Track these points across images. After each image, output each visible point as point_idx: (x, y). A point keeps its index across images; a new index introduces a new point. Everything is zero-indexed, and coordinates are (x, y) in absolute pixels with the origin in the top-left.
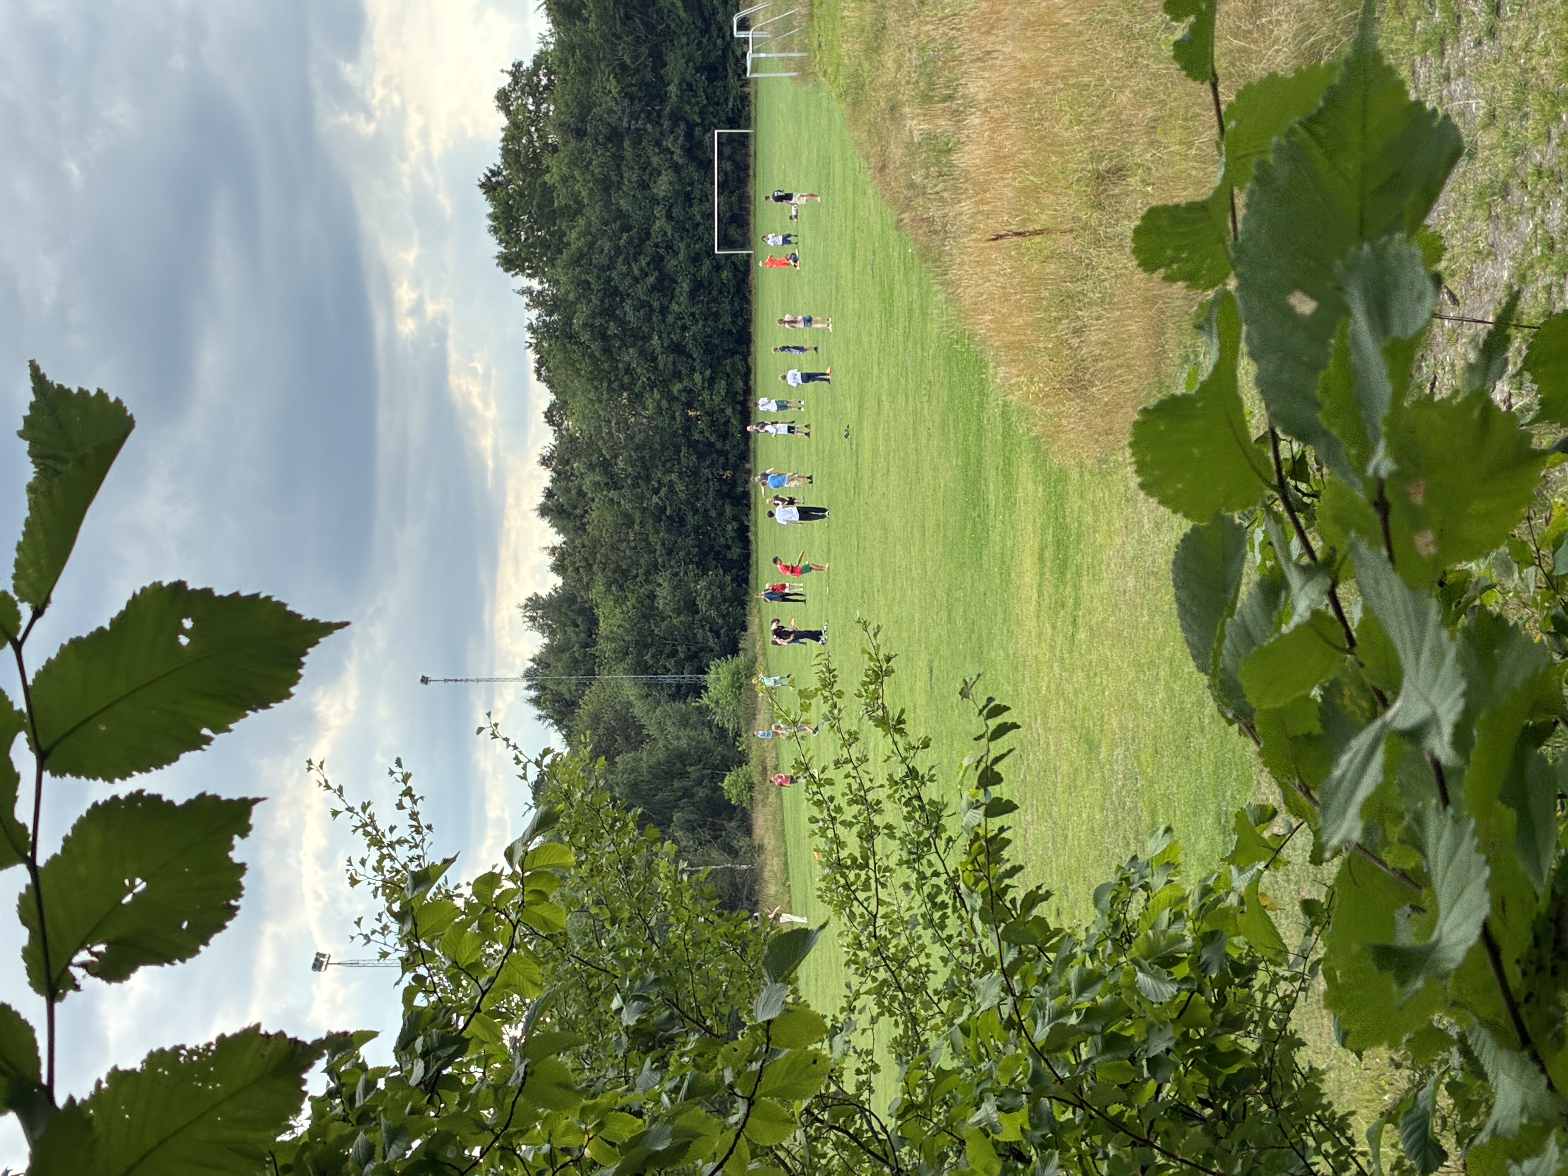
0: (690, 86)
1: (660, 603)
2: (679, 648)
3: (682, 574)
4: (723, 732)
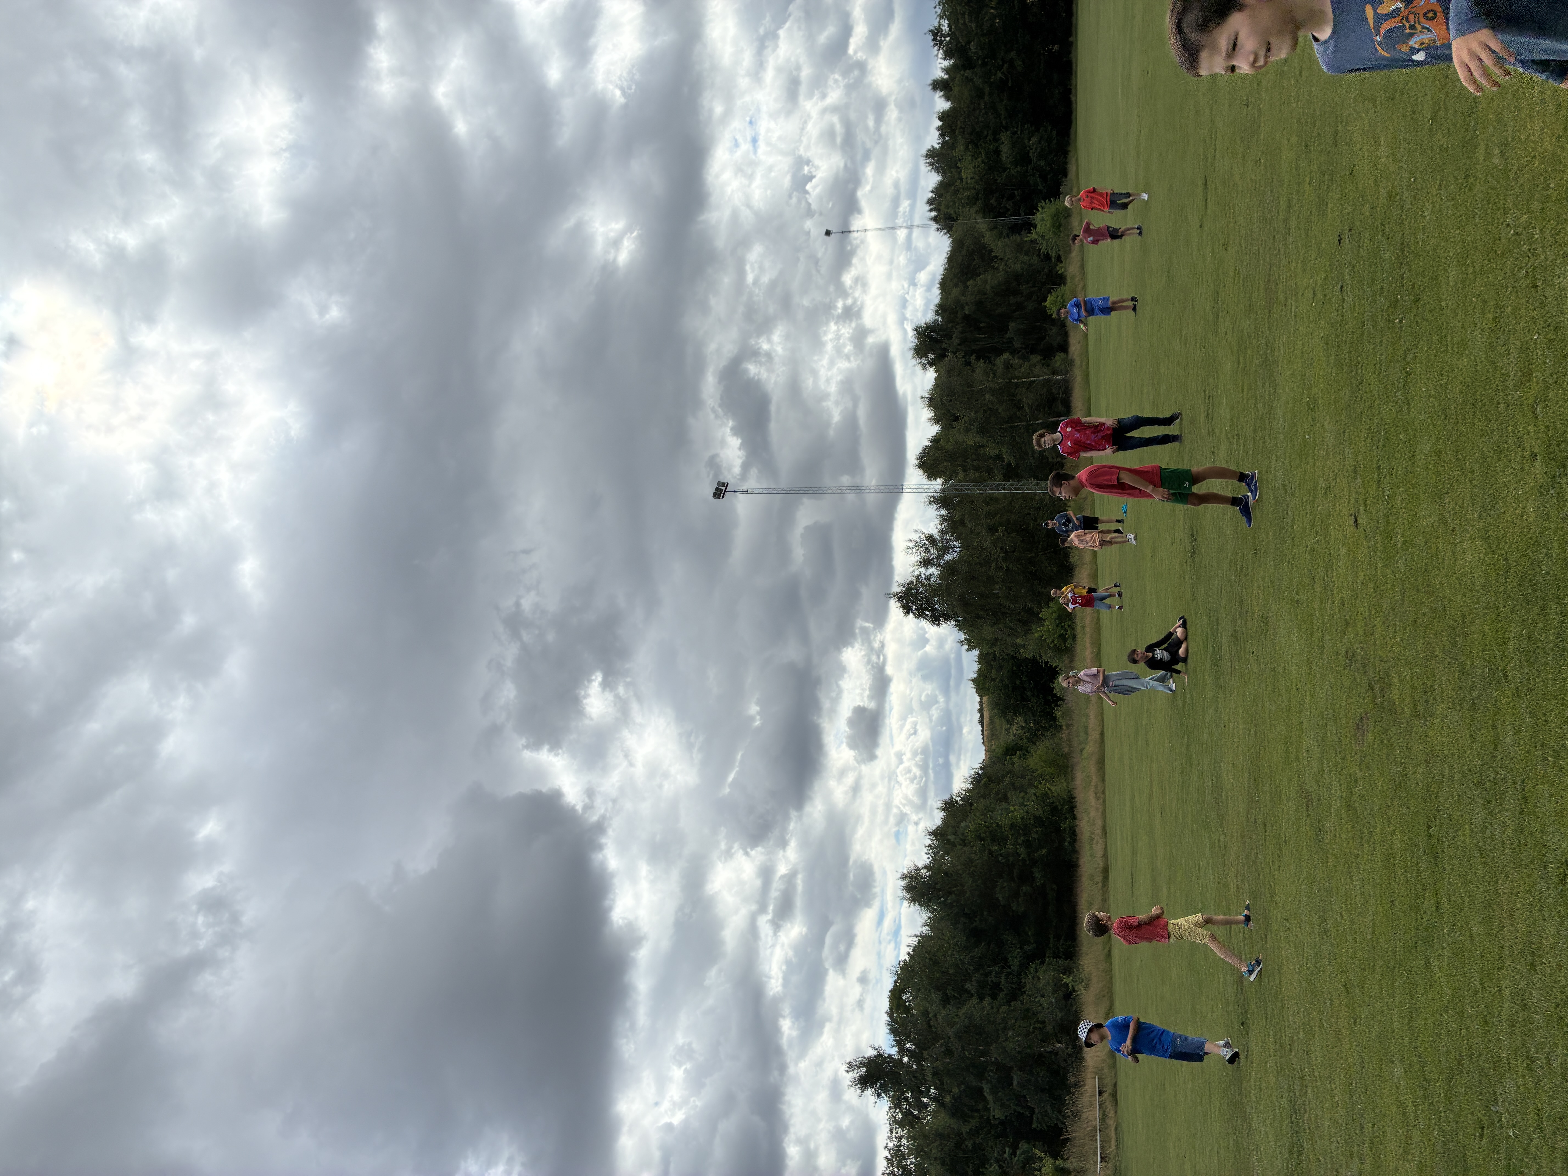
1: (1004, 157)
2: (1016, 192)
3: (1019, 132)
4: (1048, 257)
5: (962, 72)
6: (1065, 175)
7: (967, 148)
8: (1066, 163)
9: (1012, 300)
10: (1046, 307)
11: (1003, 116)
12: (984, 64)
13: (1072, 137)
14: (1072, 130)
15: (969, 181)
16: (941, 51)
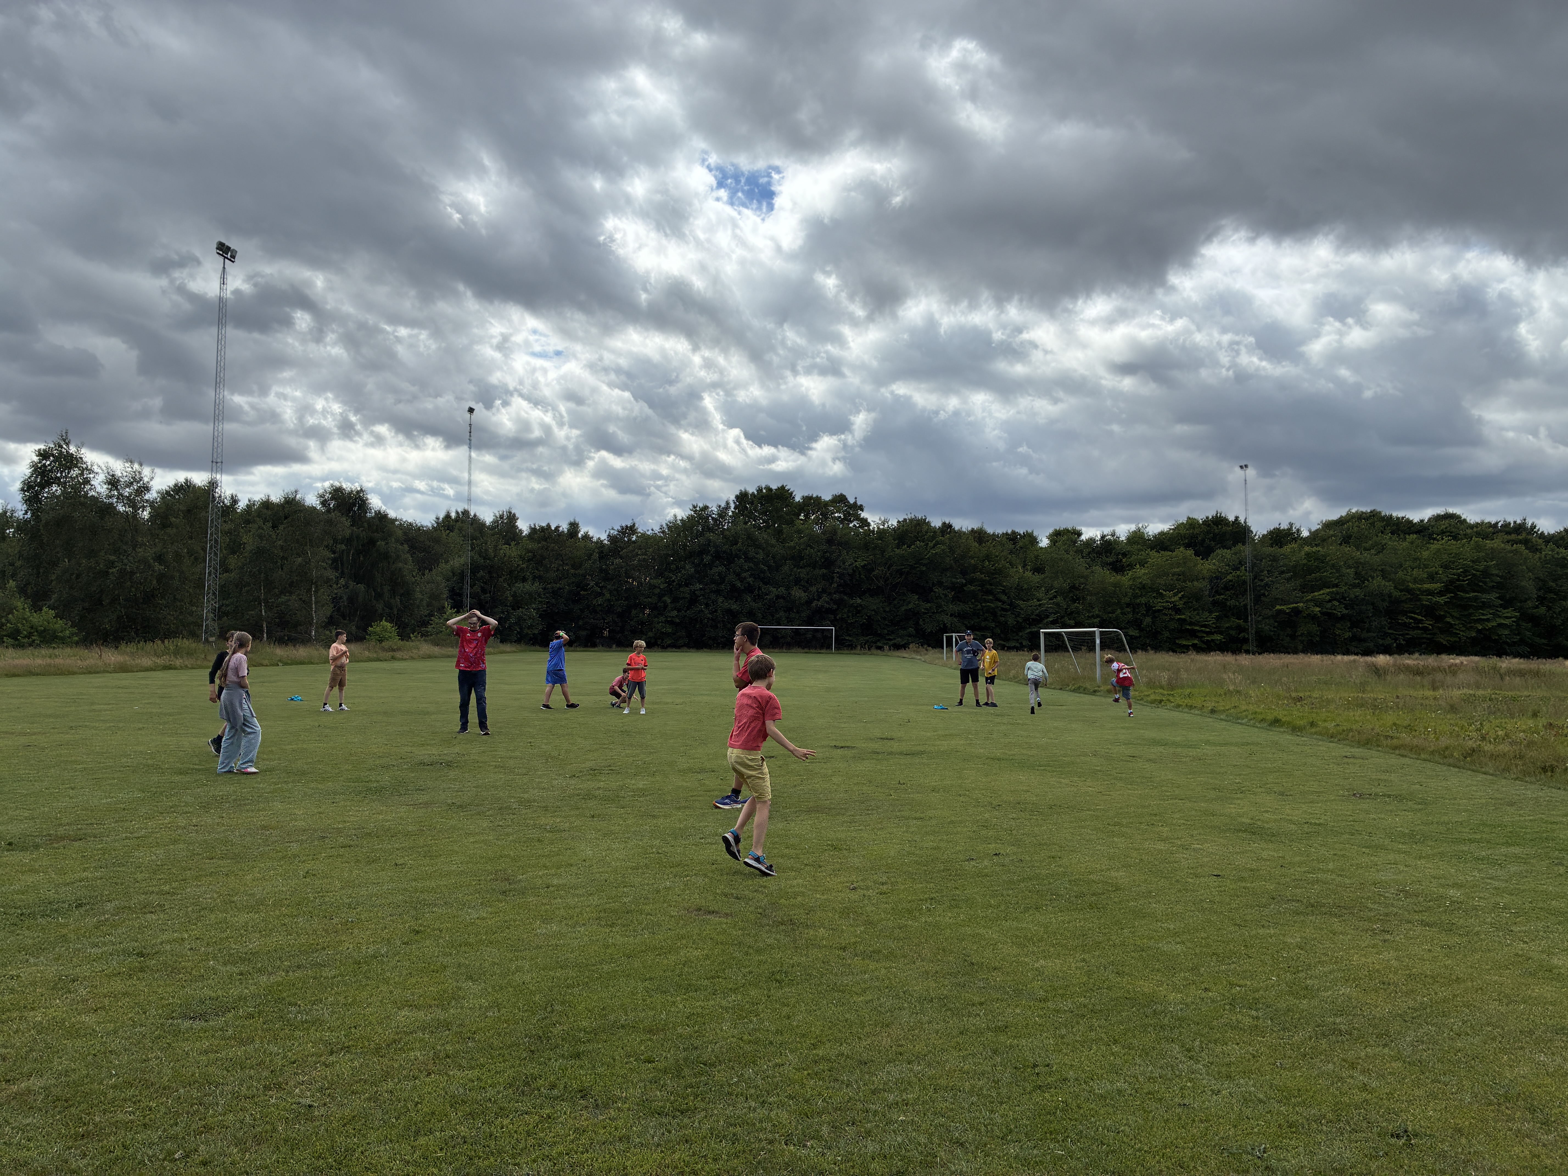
0: (859, 612)
1: (520, 584)
3: (540, 599)
4: (425, 624)
5: (597, 550)
6: (502, 642)
7: (529, 551)
8: (511, 642)
9: (386, 588)
10: (381, 620)
11: (554, 585)
12: (601, 570)
13: (533, 648)
14: (538, 648)
15: (502, 551)
16: (616, 533)
